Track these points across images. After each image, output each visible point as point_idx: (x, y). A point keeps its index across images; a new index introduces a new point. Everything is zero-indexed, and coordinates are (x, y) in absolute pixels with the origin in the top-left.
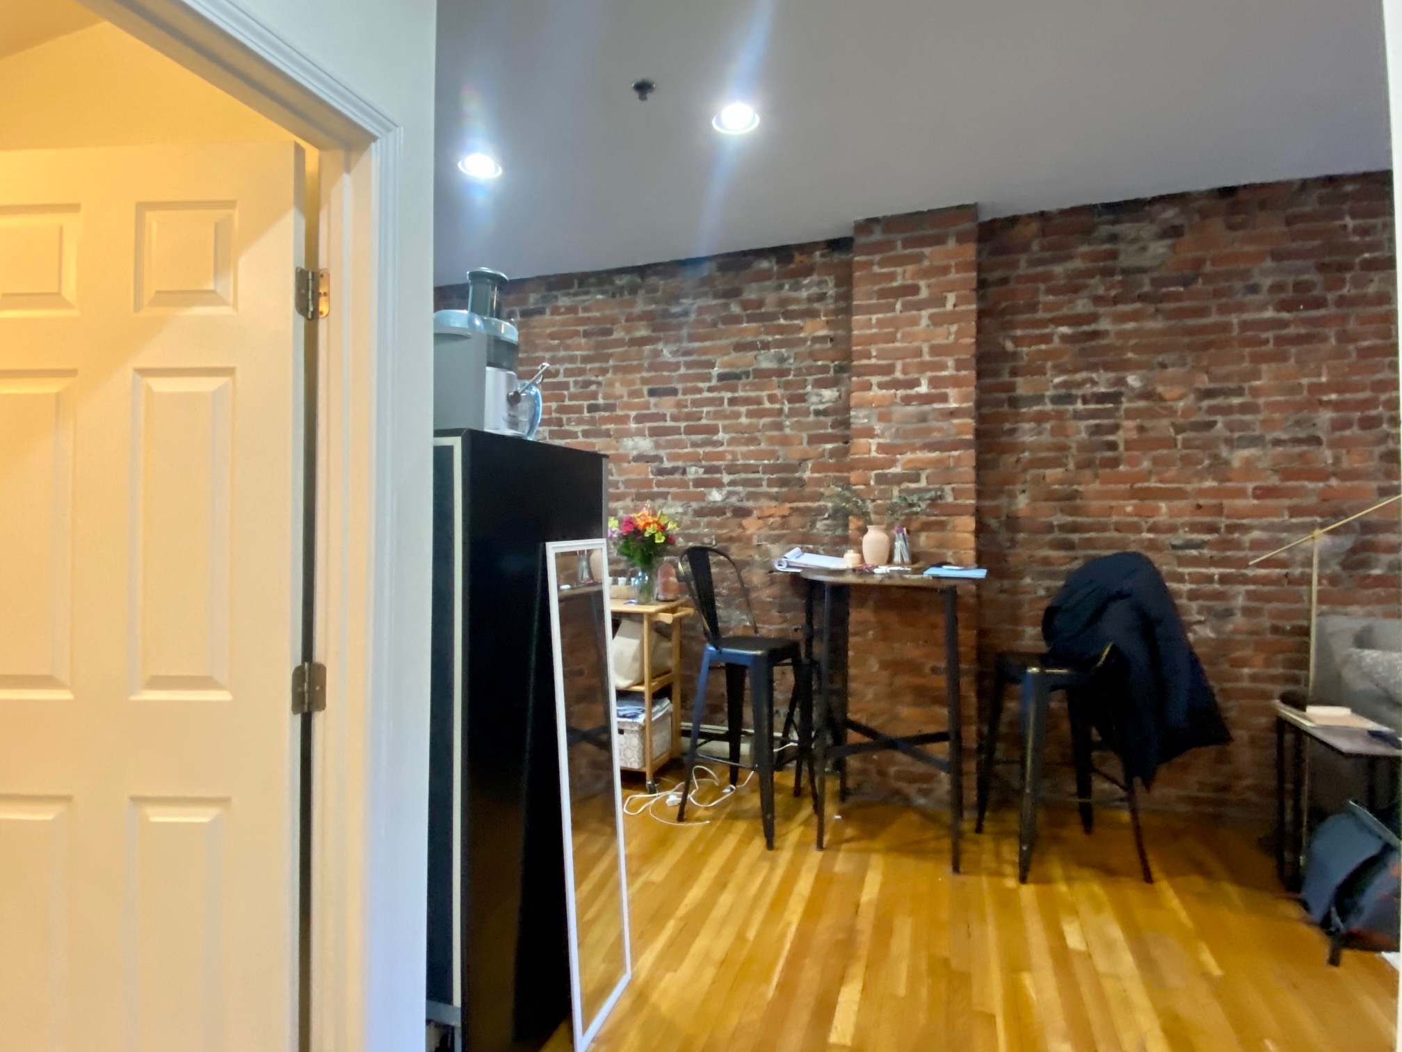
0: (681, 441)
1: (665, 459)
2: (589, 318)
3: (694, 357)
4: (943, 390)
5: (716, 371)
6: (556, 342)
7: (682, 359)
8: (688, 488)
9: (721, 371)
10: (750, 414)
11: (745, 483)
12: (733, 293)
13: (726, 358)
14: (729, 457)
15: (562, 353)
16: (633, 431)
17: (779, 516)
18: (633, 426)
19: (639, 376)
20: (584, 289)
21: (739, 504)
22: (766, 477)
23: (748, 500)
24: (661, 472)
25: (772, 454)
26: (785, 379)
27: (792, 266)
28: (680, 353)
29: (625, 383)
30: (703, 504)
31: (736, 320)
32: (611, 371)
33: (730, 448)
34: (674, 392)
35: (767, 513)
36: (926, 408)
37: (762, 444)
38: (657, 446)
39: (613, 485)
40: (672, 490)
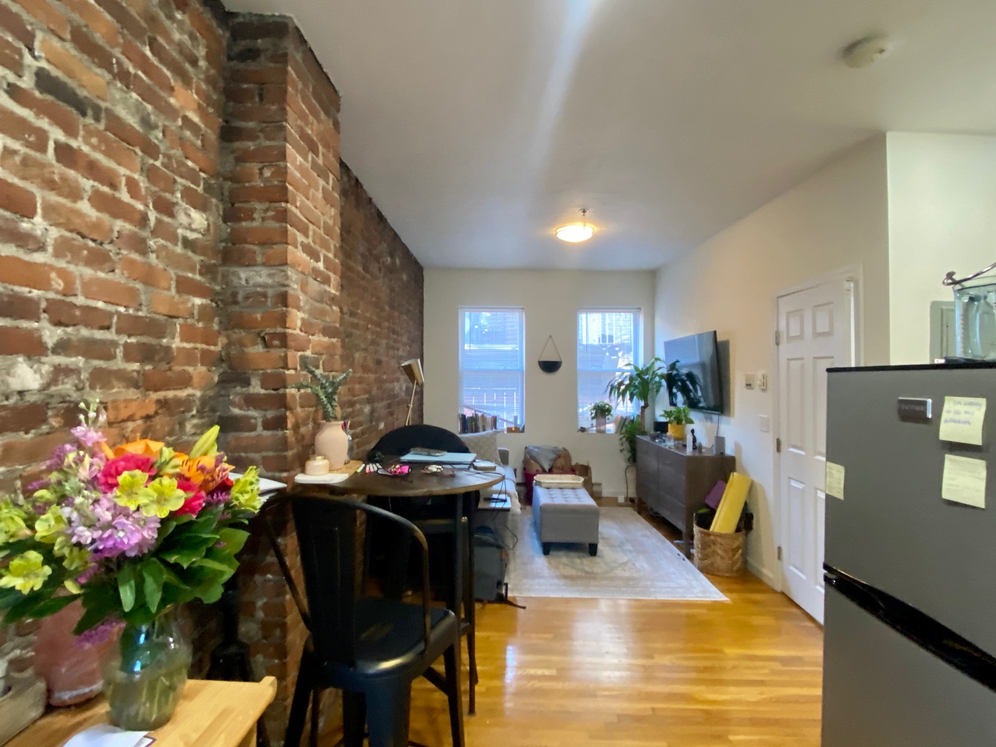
4: (329, 273)
5: (34, 57)
9: (46, 66)
13: (56, 44)
14: (56, 283)
21: (77, 396)
22: (123, 339)
26: (151, 161)
33: (60, 263)
35: (124, 414)
36: (322, 287)
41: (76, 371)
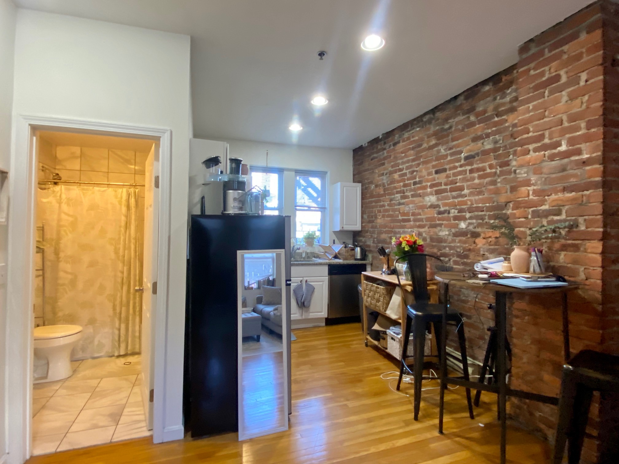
0: (448, 196)
1: (441, 206)
2: (414, 140)
3: (454, 150)
4: (578, 146)
5: (463, 155)
6: (403, 155)
7: (449, 152)
8: (451, 221)
9: (466, 155)
10: (480, 177)
11: (477, 218)
12: (471, 110)
13: (468, 147)
14: (469, 203)
15: (405, 159)
16: (429, 192)
17: (494, 237)
18: (429, 190)
19: (431, 164)
20: (413, 127)
21: (474, 230)
22: (488, 213)
23: (478, 228)
24: (440, 213)
25: (490, 200)
26: (497, 153)
27: (501, 84)
28: (448, 150)
29: (427, 169)
30: (457, 230)
31: (472, 124)
32: (421, 164)
33: (470, 198)
34: (445, 170)
35: (487, 236)
36: (566, 160)
37: (485, 194)
38: (438, 199)
39: (421, 220)
40: (444, 222)
41: (473, 224)
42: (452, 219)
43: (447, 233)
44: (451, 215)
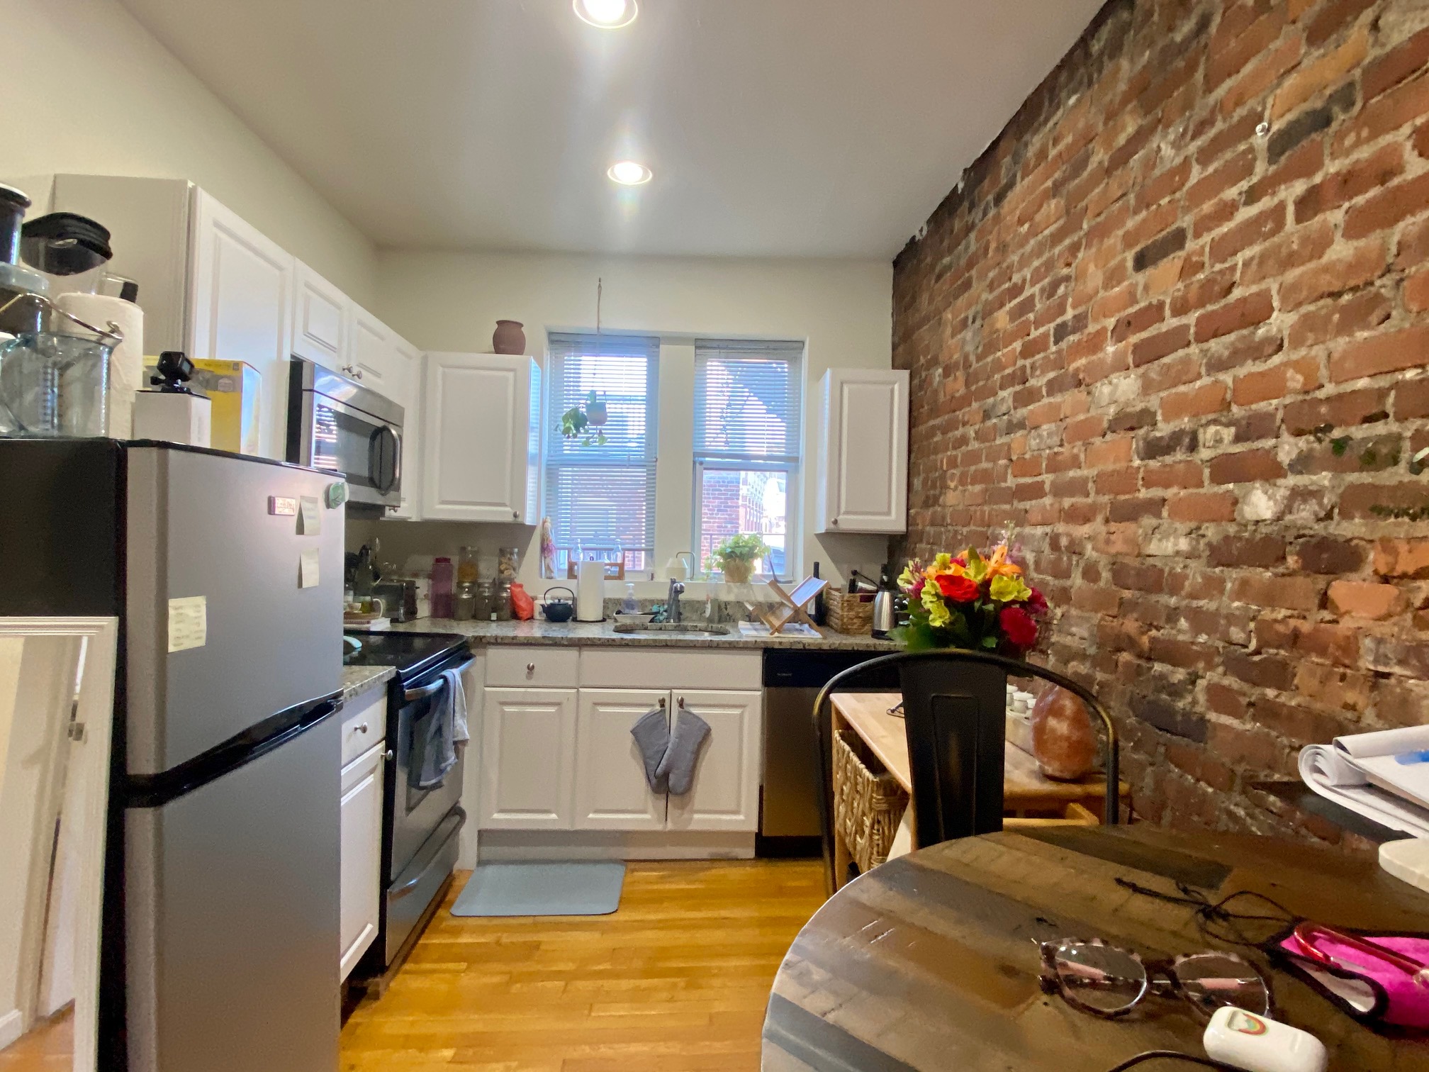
0: (1188, 362)
1: (1159, 418)
2: (1059, 154)
3: (1220, 125)
6: (1026, 227)
7: (1193, 147)
8: (1202, 486)
10: (1361, 223)
11: (1340, 457)
13: (1292, 82)
15: (1031, 244)
18: (1110, 349)
19: (1120, 233)
20: (1055, 102)
21: (1319, 528)
23: (1348, 516)
24: (1154, 449)
28: (1190, 135)
29: (1104, 257)
30: (1232, 529)
32: (1084, 243)
33: (1301, 354)
34: (1176, 241)
35: (1406, 564)
37: (1397, 313)
38: (1147, 386)
39: (1078, 487)
40: (1170, 493)
41: (1317, 494)
42: (1207, 472)
43: (1184, 544)
44: (1205, 454)
